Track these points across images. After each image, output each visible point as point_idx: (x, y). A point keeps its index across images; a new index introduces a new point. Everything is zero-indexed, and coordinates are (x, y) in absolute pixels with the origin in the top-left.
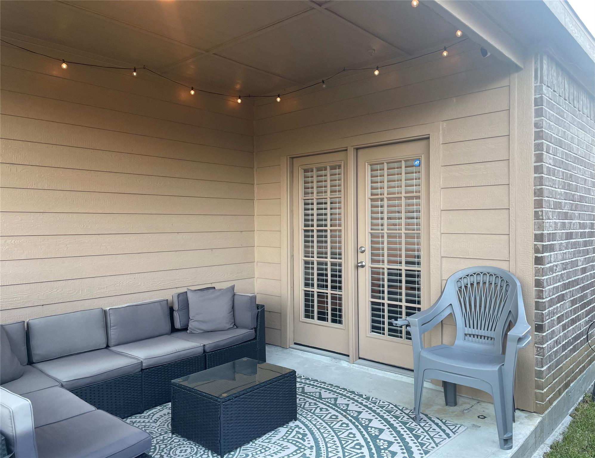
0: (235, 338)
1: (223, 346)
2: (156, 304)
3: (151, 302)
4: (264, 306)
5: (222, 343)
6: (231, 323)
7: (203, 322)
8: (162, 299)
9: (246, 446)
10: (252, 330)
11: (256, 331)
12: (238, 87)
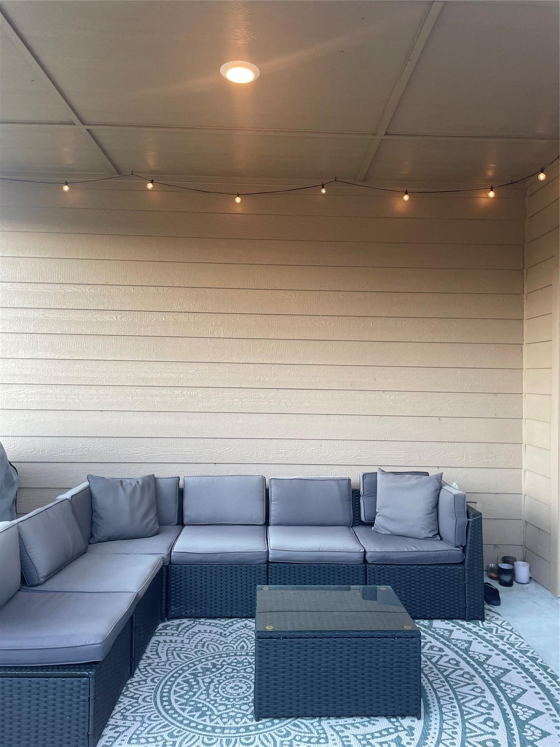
0: (421, 553)
1: (397, 560)
2: (333, 482)
3: (326, 478)
4: (481, 514)
5: (395, 557)
6: (431, 530)
7: (392, 520)
8: (344, 477)
9: (301, 720)
10: (457, 549)
11: (464, 551)
12: (490, 173)
